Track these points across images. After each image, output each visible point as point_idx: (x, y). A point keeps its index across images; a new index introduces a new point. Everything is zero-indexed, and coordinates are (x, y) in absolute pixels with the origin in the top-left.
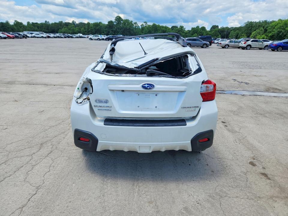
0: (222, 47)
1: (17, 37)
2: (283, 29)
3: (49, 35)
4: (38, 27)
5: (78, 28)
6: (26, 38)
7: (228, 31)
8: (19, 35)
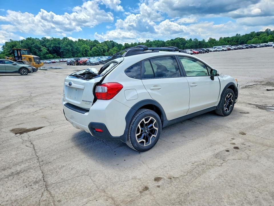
1: (201, 53)
3: (230, 48)
4: (228, 41)
5: (271, 36)
6: (208, 52)
8: (204, 50)
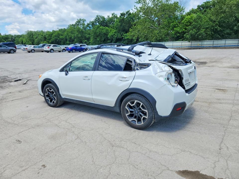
0: (28, 52)
2: (58, 37)
7: (12, 38)
